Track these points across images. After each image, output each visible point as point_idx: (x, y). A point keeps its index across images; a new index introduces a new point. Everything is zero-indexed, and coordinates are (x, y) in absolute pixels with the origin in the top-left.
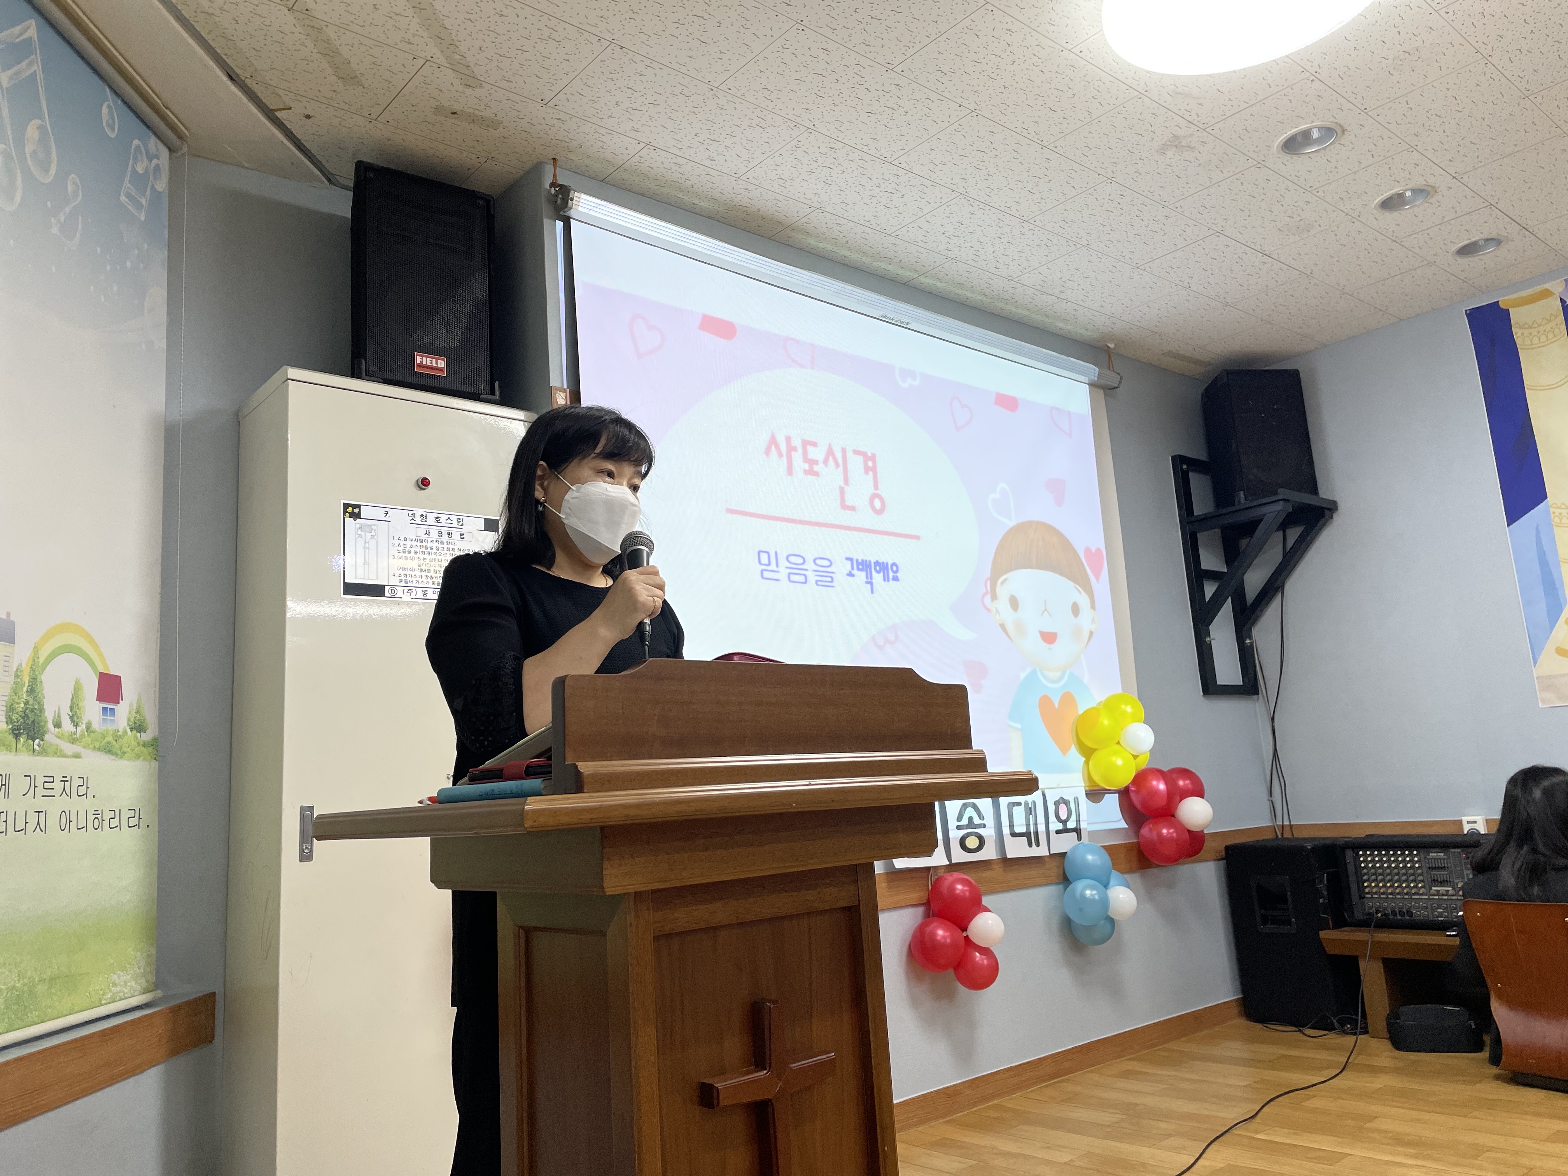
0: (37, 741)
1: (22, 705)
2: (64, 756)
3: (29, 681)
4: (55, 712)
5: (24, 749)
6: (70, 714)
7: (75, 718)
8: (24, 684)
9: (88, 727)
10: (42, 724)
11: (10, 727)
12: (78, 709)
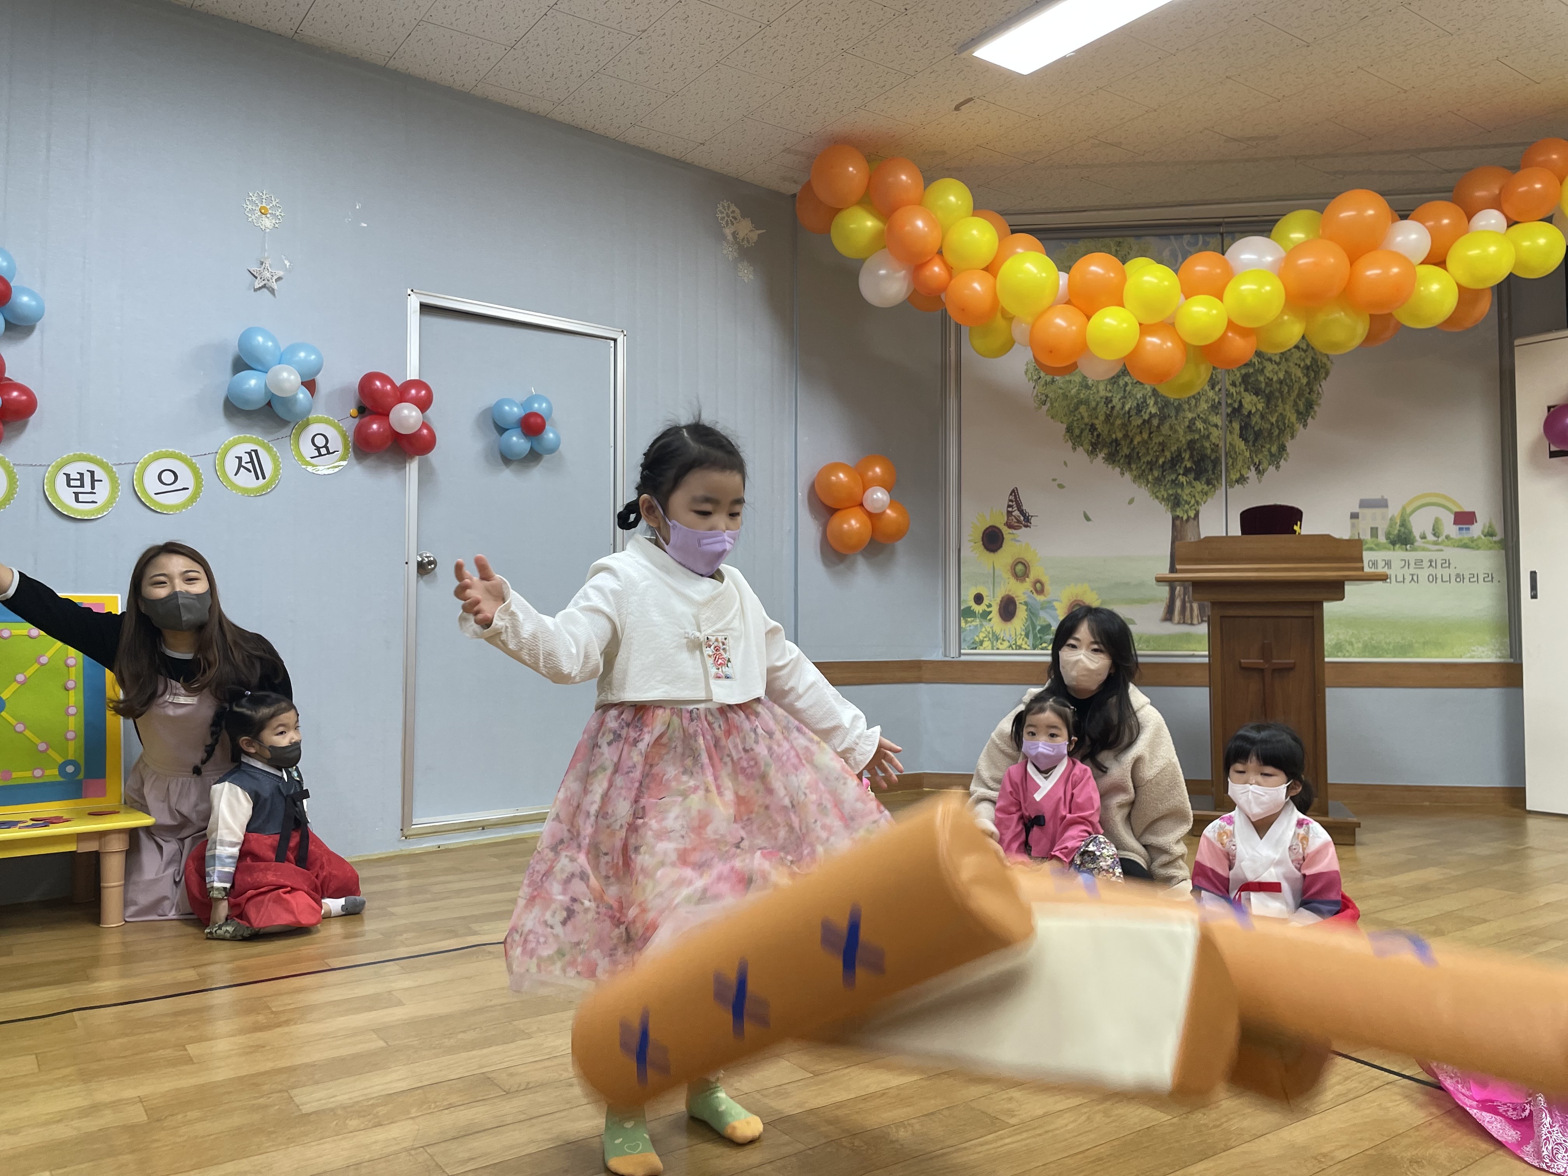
0: (1409, 546)
1: (1397, 532)
3: (1401, 522)
4: (1421, 533)
6: (1434, 533)
7: (1437, 534)
8: (1397, 523)
9: (1448, 537)
10: (1412, 538)
12: (1439, 530)
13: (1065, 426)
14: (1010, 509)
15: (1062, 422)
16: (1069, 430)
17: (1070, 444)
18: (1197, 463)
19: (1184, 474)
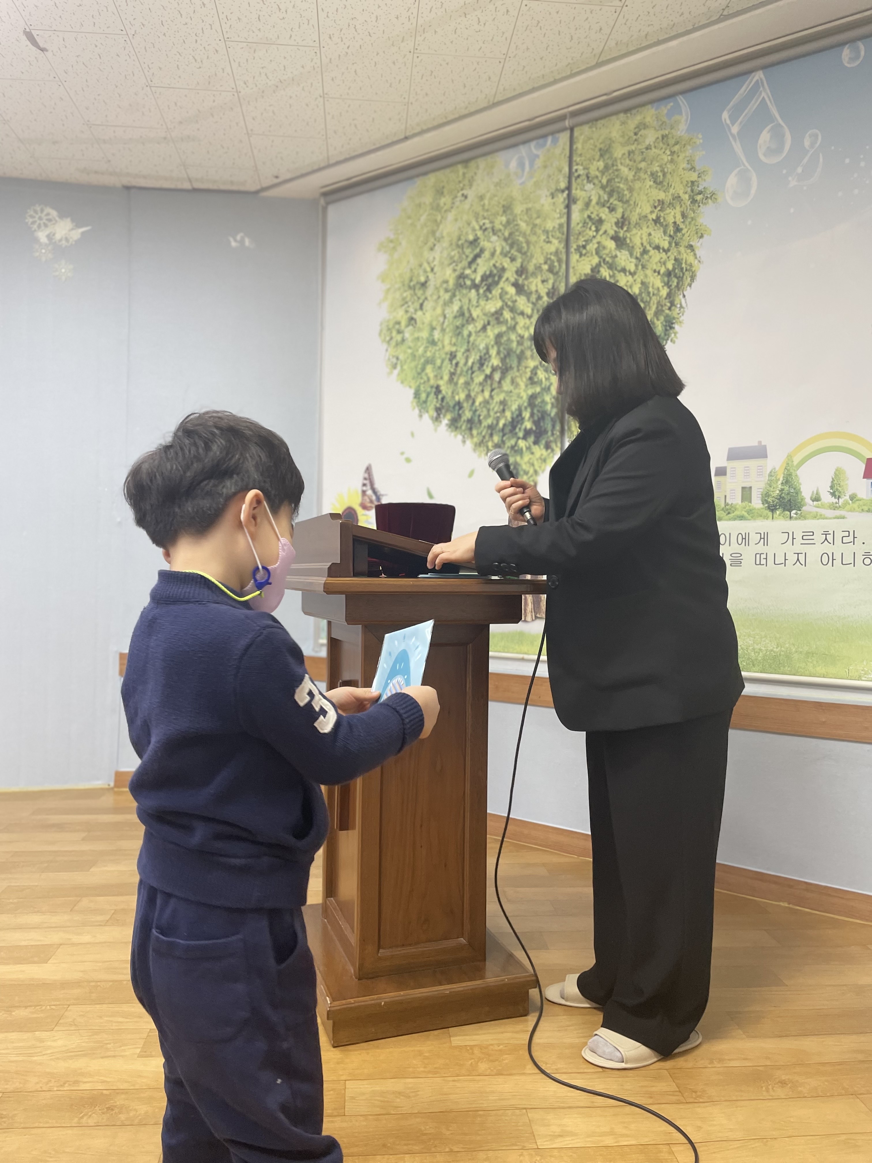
0: (794, 512)
1: (778, 492)
2: (826, 518)
3: (783, 477)
4: (813, 492)
5: (781, 517)
6: (831, 491)
7: (837, 493)
8: (779, 479)
9: (853, 498)
10: (800, 500)
11: (767, 505)
12: (840, 487)
13: (412, 391)
14: (364, 488)
15: (410, 387)
16: (417, 395)
17: (417, 411)
18: (536, 423)
19: (525, 438)
